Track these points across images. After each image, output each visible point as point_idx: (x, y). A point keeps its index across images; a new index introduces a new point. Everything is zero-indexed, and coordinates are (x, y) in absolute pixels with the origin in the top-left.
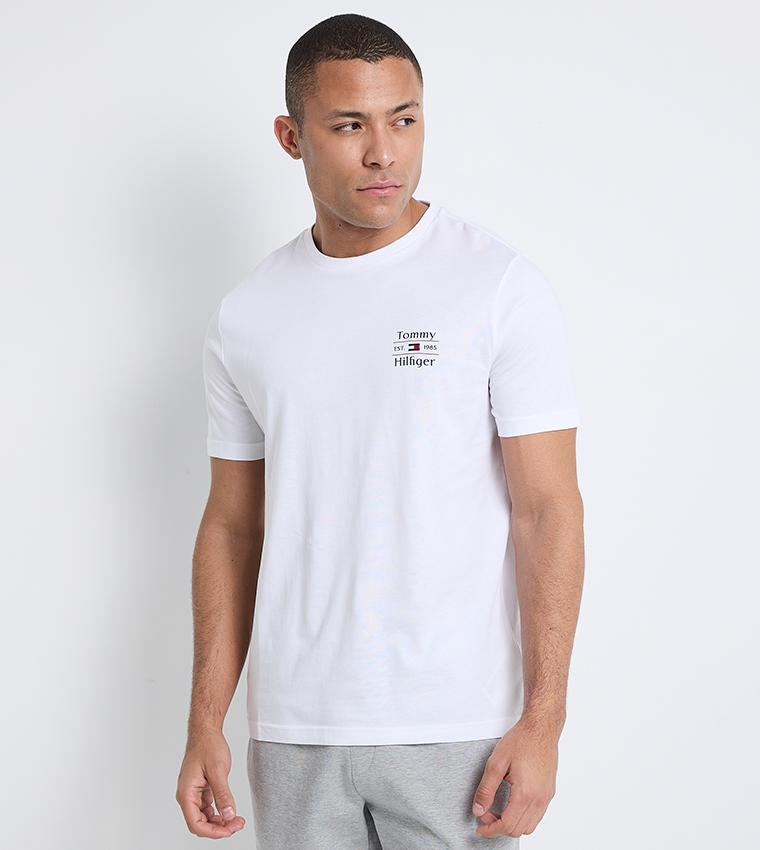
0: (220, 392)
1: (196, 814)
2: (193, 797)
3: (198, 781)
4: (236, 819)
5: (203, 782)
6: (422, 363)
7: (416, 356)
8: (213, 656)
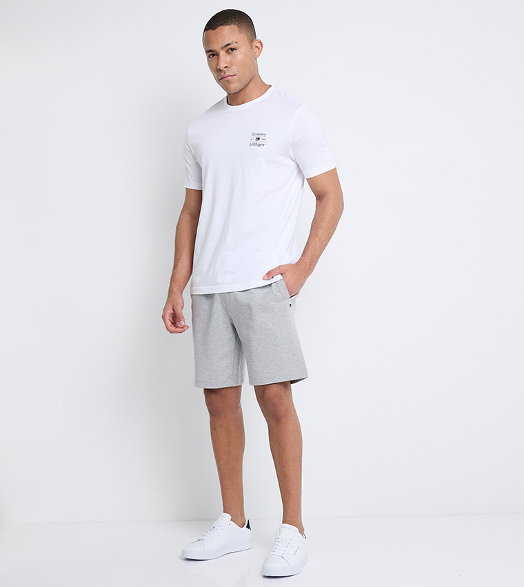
0: (190, 162)
1: (169, 323)
2: (168, 317)
3: (170, 311)
4: (184, 326)
5: (172, 312)
6: (260, 145)
7: (258, 142)
8: (180, 264)
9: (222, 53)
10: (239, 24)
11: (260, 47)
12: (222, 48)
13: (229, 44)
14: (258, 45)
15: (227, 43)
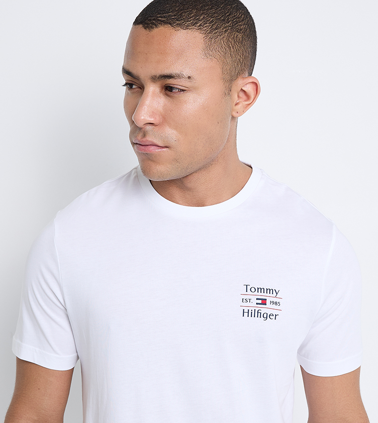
9: (152, 89)
10: (212, 31)
11: (252, 94)
12: (154, 79)
13: (170, 77)
14: (249, 89)
15: (167, 72)
